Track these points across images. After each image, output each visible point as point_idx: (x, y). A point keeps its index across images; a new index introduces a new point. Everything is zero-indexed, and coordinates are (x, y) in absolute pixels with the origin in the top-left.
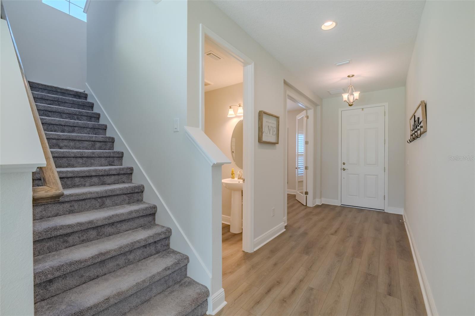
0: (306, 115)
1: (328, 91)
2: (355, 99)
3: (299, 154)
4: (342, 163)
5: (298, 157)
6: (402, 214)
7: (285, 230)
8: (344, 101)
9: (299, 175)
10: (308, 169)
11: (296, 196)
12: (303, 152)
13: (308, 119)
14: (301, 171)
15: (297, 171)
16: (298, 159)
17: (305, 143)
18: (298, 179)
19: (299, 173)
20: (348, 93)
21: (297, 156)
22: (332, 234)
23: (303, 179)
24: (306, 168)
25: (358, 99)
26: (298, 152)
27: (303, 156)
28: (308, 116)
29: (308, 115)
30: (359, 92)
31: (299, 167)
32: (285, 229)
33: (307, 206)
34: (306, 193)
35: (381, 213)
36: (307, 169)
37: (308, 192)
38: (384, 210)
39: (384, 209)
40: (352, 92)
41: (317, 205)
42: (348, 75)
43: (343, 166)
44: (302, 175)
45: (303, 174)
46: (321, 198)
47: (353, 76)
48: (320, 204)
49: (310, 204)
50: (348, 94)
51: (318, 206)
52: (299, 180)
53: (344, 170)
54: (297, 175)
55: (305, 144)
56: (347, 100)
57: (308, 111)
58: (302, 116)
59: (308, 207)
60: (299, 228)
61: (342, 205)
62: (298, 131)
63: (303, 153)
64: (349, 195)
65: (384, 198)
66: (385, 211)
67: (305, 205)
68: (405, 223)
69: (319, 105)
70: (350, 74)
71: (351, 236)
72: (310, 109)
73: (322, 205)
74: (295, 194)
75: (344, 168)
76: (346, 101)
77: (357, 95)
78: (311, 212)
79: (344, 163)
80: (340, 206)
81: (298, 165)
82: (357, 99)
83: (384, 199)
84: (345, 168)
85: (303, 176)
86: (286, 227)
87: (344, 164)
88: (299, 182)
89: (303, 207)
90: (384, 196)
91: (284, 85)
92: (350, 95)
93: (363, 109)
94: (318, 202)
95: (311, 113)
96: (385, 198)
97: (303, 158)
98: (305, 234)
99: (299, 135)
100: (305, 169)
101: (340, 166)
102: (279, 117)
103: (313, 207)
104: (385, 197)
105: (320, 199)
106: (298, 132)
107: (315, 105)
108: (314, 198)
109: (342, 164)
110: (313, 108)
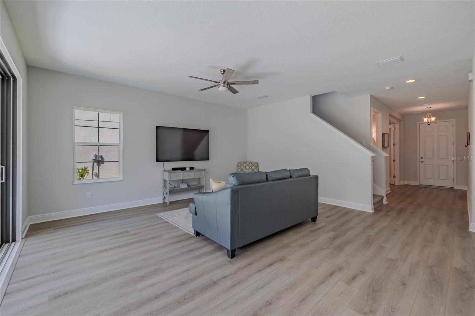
2: (432, 121)
6: (466, 190)
13: (395, 130)
17: (393, 145)
28: (395, 128)
33: (395, 184)
35: (452, 189)
37: (395, 176)
39: (453, 187)
40: (430, 117)
42: (427, 107)
43: (421, 160)
46: (404, 180)
47: (430, 108)
48: (404, 184)
49: (397, 184)
50: (427, 118)
51: (402, 186)
53: (422, 162)
56: (426, 121)
57: (395, 125)
61: (420, 185)
64: (426, 178)
65: (453, 180)
67: (393, 184)
69: (403, 121)
72: (396, 123)
87: (422, 158)
90: (453, 178)
93: (436, 123)
94: (402, 183)
95: (397, 126)
101: (419, 159)
103: (399, 186)
107: (399, 120)
108: (400, 180)
110: (399, 123)
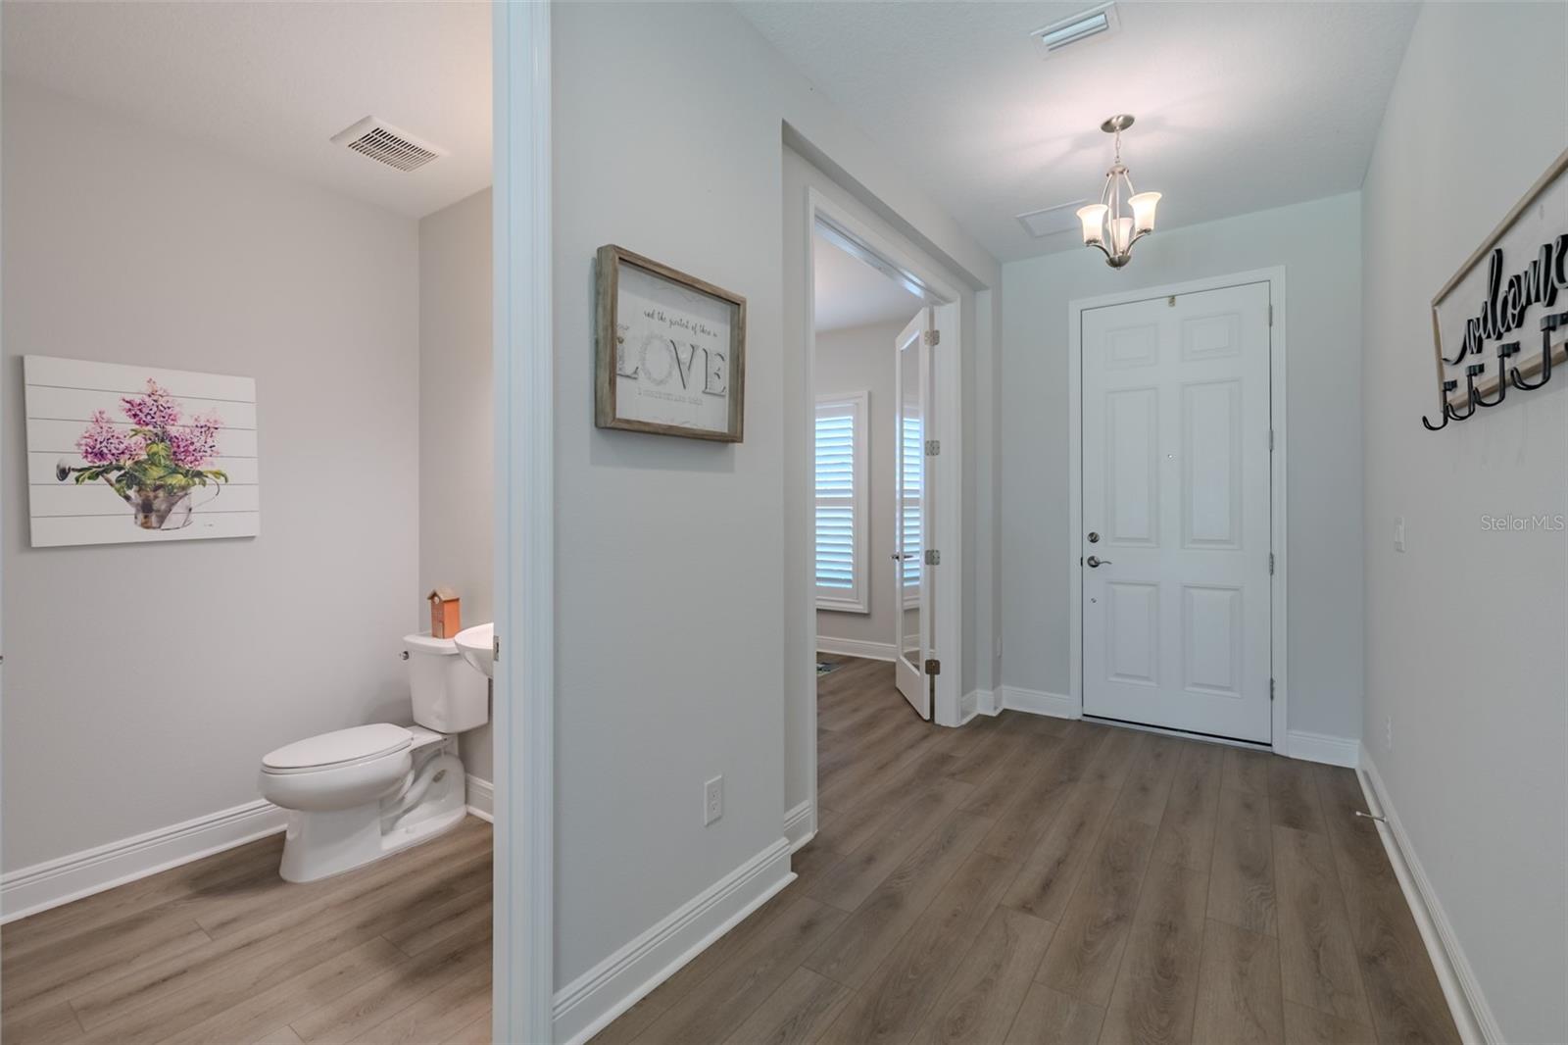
0: (928, 329)
1: (1022, 220)
2: (1137, 230)
3: (905, 496)
4: (1086, 534)
5: (902, 511)
6: (1352, 767)
7: (793, 876)
8: (1089, 242)
9: (906, 584)
10: (938, 563)
11: (896, 670)
12: (917, 491)
13: (936, 347)
14: (915, 567)
15: (898, 568)
16: (902, 519)
17: (926, 448)
18: (903, 601)
19: (906, 575)
20: (1106, 202)
21: (898, 507)
22: (1026, 907)
23: (917, 599)
24: (931, 558)
25: (1152, 228)
26: (902, 491)
27: (918, 505)
28: (937, 332)
29: (936, 328)
30: (1160, 195)
31: (906, 549)
32: (792, 870)
33: (937, 721)
34: (933, 668)
35: (1256, 755)
36: (935, 560)
37: (938, 662)
38: (1270, 745)
39: (1269, 742)
40: (1126, 194)
41: (979, 715)
42: (1105, 120)
43: (1091, 550)
44: (917, 583)
45: (917, 579)
46: (996, 683)
47: (1128, 122)
48: (994, 714)
49: (948, 716)
50: (1104, 208)
51: (982, 723)
52: (909, 605)
53: (1094, 563)
54: (898, 585)
55: (927, 454)
56: (1099, 236)
57: (936, 308)
58: (914, 337)
59: (939, 725)
60: (870, 860)
61: (1085, 715)
62: (902, 405)
63: (917, 496)
64: (1118, 675)
65: (1272, 689)
66: (1277, 749)
67: (927, 717)
68: (1379, 825)
69: (986, 288)
70: (1115, 113)
71: (1118, 918)
72: (945, 300)
73: (1001, 714)
74: (893, 662)
75: (1092, 558)
76: (1095, 241)
77: (1145, 208)
78: (944, 759)
79: (1092, 535)
80: (1079, 721)
81: (902, 545)
82: (1145, 231)
83: (1272, 697)
84: (1100, 557)
85: (917, 586)
86: (799, 860)
87: (1094, 538)
88: (907, 611)
89: (918, 729)
90: (1272, 681)
91: (783, 148)
92: (1115, 217)
93: (1172, 299)
94: (985, 705)
95: (948, 318)
96: (1276, 693)
97: (917, 515)
98: (888, 901)
99: (905, 419)
100: (927, 563)
101: (1078, 548)
102: (744, 302)
103: (962, 726)
104: (1275, 685)
105: (991, 693)
106: (902, 409)
107: (968, 282)
108: (967, 685)
109: (1087, 541)
110: (959, 299)
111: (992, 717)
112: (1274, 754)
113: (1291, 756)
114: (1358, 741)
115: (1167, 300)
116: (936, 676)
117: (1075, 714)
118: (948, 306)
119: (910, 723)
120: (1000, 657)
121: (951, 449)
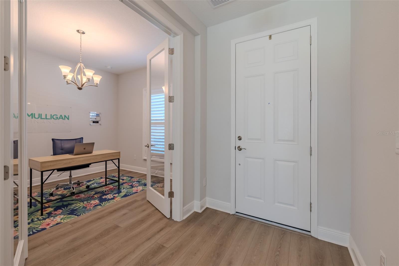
4: (237, 137)
6: (346, 246)
11: (147, 175)
13: (173, 56)
28: (173, 48)
34: (171, 194)
37: (173, 192)
38: (310, 232)
39: (310, 231)
41: (193, 213)
43: (239, 143)
48: (201, 211)
49: (178, 217)
51: (195, 217)
53: (240, 149)
55: (169, 102)
59: (173, 220)
61: (236, 212)
64: (249, 196)
65: (311, 207)
66: (313, 234)
67: (168, 216)
72: (176, 34)
74: (146, 173)
75: (239, 147)
79: (239, 137)
80: (234, 215)
83: (311, 211)
84: (242, 147)
87: (240, 139)
89: (165, 221)
90: (311, 204)
93: (270, 37)
94: (197, 207)
96: (312, 209)
101: (234, 142)
104: (312, 206)
109: (237, 139)
110: (182, 35)
111: (199, 213)
112: (312, 237)
113: (319, 238)
114: (349, 234)
115: (268, 37)
116: (173, 198)
117: (232, 212)
118: (178, 37)
119: (161, 219)
120: (206, 186)
121: (179, 99)
